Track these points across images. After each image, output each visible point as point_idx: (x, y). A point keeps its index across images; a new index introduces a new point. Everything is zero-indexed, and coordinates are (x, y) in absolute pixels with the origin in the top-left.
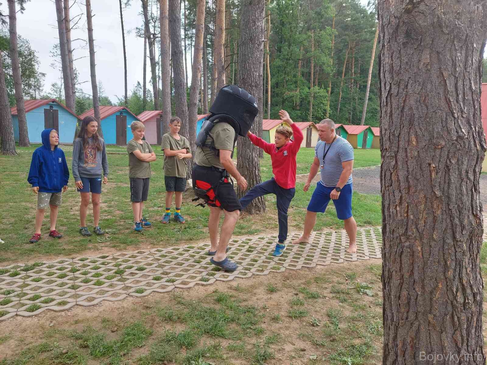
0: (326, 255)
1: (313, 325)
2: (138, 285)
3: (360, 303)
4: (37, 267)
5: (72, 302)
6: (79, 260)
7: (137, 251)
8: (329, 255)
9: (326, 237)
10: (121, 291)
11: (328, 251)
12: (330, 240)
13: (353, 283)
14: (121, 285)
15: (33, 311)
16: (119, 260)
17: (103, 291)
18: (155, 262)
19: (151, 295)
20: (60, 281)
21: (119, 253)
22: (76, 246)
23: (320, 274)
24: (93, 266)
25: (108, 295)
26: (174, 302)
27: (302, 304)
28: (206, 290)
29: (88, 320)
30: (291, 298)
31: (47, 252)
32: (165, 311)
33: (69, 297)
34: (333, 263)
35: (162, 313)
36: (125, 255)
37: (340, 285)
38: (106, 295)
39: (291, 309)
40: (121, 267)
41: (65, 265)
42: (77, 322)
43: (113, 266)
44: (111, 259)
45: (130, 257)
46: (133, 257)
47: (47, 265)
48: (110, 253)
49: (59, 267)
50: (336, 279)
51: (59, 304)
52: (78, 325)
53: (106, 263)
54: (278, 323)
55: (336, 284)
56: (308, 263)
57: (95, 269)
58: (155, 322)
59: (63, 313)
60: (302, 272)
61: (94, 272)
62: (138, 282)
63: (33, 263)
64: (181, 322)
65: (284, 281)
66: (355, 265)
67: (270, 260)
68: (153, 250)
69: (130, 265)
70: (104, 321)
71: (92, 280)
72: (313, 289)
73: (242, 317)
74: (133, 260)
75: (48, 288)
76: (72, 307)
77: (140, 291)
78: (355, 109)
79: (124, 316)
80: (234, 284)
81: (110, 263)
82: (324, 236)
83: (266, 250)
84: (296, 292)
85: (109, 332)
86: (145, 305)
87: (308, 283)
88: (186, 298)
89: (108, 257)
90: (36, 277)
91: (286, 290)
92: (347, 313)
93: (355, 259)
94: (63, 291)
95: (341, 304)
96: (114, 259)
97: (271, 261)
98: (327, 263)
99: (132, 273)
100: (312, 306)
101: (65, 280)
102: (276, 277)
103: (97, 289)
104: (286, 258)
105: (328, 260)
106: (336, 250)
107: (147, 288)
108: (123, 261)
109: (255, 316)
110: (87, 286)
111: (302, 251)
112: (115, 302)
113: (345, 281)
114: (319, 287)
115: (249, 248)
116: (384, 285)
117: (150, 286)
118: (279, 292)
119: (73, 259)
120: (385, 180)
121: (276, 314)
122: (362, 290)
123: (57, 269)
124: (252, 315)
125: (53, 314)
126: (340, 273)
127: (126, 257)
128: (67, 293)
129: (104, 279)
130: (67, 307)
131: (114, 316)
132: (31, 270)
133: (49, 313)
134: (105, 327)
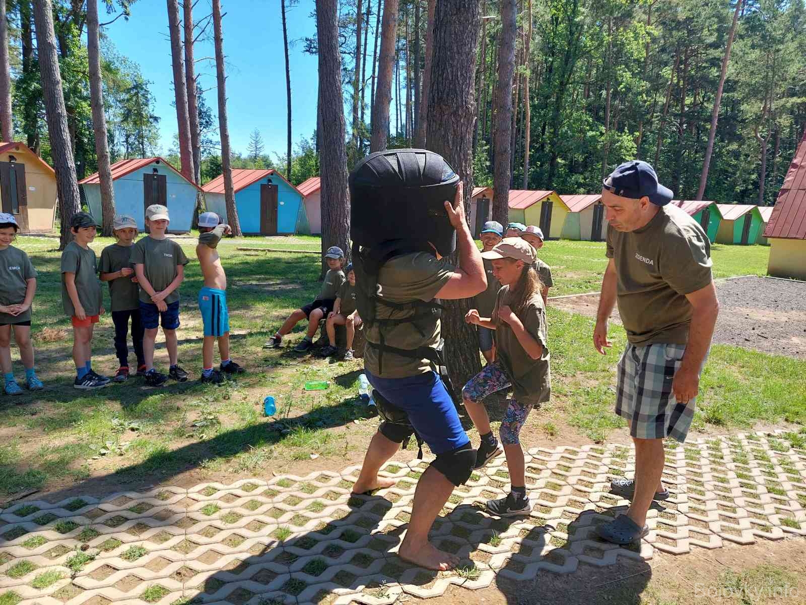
66: (685, 569)
93: (683, 544)
99: (105, 567)
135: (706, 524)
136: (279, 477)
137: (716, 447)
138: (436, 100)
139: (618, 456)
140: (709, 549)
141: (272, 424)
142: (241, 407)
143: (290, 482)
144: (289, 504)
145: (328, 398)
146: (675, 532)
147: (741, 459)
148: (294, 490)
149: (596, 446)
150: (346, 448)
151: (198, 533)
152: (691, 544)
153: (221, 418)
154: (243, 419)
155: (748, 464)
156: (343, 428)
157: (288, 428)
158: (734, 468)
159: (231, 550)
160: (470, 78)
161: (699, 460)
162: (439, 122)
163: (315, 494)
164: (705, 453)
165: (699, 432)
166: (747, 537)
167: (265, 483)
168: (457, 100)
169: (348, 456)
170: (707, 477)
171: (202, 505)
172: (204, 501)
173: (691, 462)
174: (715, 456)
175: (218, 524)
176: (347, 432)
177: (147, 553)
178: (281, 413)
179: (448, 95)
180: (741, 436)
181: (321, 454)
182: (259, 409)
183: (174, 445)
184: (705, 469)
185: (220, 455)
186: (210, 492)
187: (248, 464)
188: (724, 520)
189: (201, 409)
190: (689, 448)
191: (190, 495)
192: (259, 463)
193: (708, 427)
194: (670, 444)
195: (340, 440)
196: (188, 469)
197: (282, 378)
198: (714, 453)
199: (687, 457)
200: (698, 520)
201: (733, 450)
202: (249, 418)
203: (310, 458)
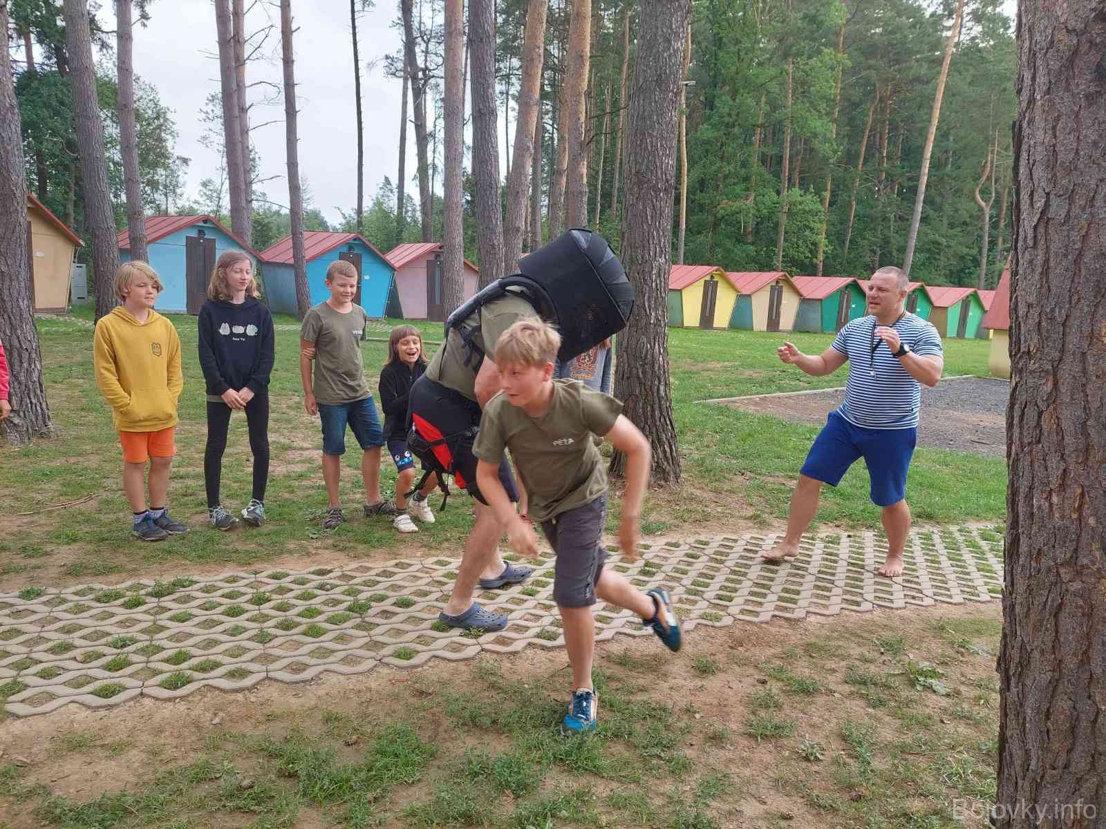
0: (830, 591)
1: (807, 759)
2: (398, 640)
3: (916, 710)
4: (182, 589)
5: (258, 672)
6: (269, 577)
7: (394, 562)
8: (835, 591)
9: (825, 547)
10: (363, 652)
11: (832, 582)
12: (837, 555)
13: (899, 662)
14: (361, 638)
15: (176, 688)
16: (355, 581)
17: (323, 651)
18: (434, 589)
19: (430, 664)
20: (231, 622)
21: (354, 565)
22: (261, 545)
23: (817, 637)
24: (299, 592)
25: (337, 659)
26: (479, 685)
27: (778, 706)
28: (550, 660)
29: (293, 713)
30: (751, 690)
31: (200, 557)
32: (461, 703)
33: (252, 661)
34: (847, 612)
35: (454, 707)
36: (369, 569)
37: (867, 665)
38: (331, 659)
39: (752, 717)
40: (362, 597)
41: (240, 586)
42: (270, 718)
43: (343, 593)
44: (340, 578)
45: (378, 575)
46: (386, 574)
47: (202, 585)
48: (336, 564)
49: (226, 591)
50: (856, 651)
51: (232, 675)
52: (272, 724)
53: (328, 587)
54: (723, 748)
55: (857, 663)
56: (786, 608)
57: (306, 599)
58: (441, 729)
59: (240, 697)
60: (773, 630)
61: (302, 605)
62: (399, 632)
63: (172, 580)
64: (500, 733)
65: (731, 647)
66: (902, 618)
67: (697, 598)
68: (429, 561)
69: (381, 592)
70: (328, 719)
71: (299, 624)
72: (802, 670)
73: (638, 727)
74: (385, 582)
75: (205, 637)
76: (258, 683)
77: (407, 655)
78: (886, 241)
79: (371, 709)
80: (616, 649)
81: (337, 586)
82: (822, 545)
83: (685, 572)
84: (762, 678)
85: (338, 745)
86: (417, 686)
87: (789, 657)
88: (507, 675)
89: (330, 571)
90: (178, 612)
91: (737, 669)
92: (887, 732)
93: (899, 603)
94: (239, 647)
95: (871, 710)
96: (344, 577)
97: (700, 598)
98: (834, 609)
99: (384, 612)
100: (802, 711)
101: (241, 621)
102: (713, 637)
103: (310, 644)
104: (733, 595)
105: (835, 603)
106: (853, 579)
107: (420, 647)
108: (365, 584)
109: (667, 728)
110: (289, 638)
111: (772, 579)
112: (352, 677)
113: (877, 655)
114: (816, 667)
115: (647, 565)
116: (1006, 680)
117: (427, 644)
118: (721, 676)
119: (256, 573)
120: (1021, 427)
121: (719, 727)
122: (921, 679)
123: (223, 596)
124: (661, 726)
125: (219, 698)
126: (865, 635)
127: (370, 575)
128: (246, 650)
129: (325, 621)
130: (248, 682)
131: (350, 709)
132: (169, 594)
133: (209, 695)
134: (330, 734)
135: (920, 591)
140: (923, 606)
146: (891, 595)
152: (906, 603)
155: (960, 551)
158: (945, 553)
179: (647, 166)
188: (936, 588)
193: (920, 521)
198: (926, 542)
200: (912, 587)
201: (944, 540)
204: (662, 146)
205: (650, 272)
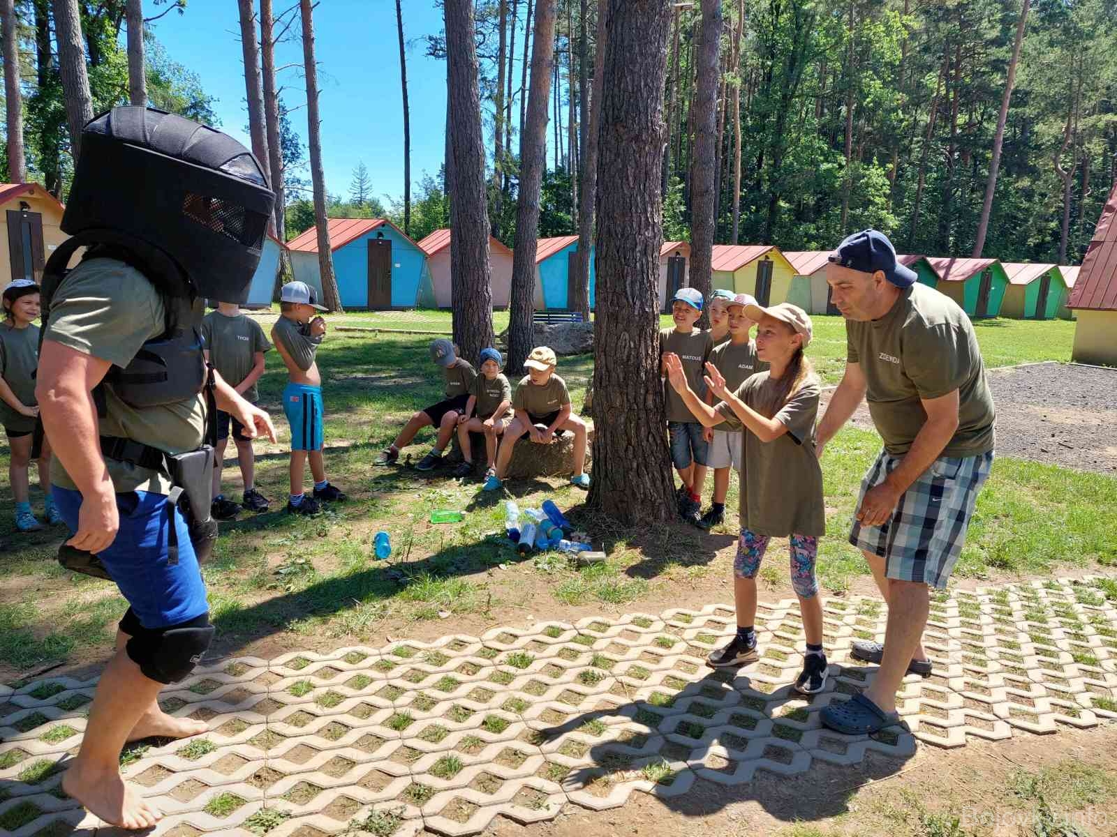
56: (781, 751)
135: (988, 706)
136: (394, 645)
137: (1001, 600)
138: (610, 120)
139: (866, 612)
140: (993, 740)
141: (385, 571)
142: (343, 547)
143: (412, 651)
144: (410, 680)
145: (463, 534)
146: (946, 716)
147: (1036, 616)
148: (417, 662)
149: (835, 599)
150: (489, 603)
151: (285, 721)
152: (967, 733)
153: (315, 562)
154: (345, 564)
155: (1046, 622)
156: (484, 575)
157: (408, 576)
158: (1027, 628)
159: (331, 743)
160: (658, 89)
161: (978, 617)
162: (614, 151)
163: (444, 667)
164: (987, 608)
165: (979, 578)
166: (1046, 724)
167: (377, 652)
168: (640, 119)
169: (491, 614)
170: (989, 640)
171: (288, 682)
172: (292, 677)
173: (967, 620)
174: (1000, 612)
175: (312, 708)
176: (489, 580)
177: (213, 749)
178: (398, 554)
179: (627, 112)
180: (1037, 584)
181: (454, 611)
182: (368, 549)
183: (251, 600)
184: (987, 630)
185: (314, 613)
186: (299, 664)
187: (352, 625)
188: (1013, 700)
189: (287, 550)
190: (964, 600)
191: (272, 669)
192: (368, 623)
193: (990, 571)
194: (938, 595)
195: (479, 592)
196: (270, 632)
197: (399, 507)
198: (999, 607)
199: (962, 614)
200: (977, 699)
201: (1027, 603)
202: (353, 562)
203: (439, 617)
204: (646, 85)
205: (633, 250)
